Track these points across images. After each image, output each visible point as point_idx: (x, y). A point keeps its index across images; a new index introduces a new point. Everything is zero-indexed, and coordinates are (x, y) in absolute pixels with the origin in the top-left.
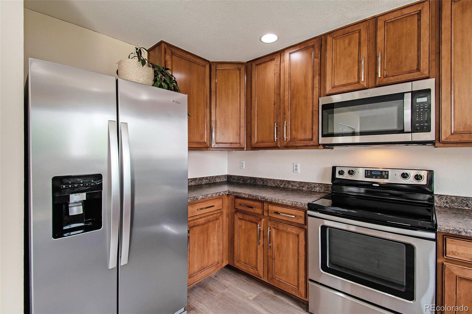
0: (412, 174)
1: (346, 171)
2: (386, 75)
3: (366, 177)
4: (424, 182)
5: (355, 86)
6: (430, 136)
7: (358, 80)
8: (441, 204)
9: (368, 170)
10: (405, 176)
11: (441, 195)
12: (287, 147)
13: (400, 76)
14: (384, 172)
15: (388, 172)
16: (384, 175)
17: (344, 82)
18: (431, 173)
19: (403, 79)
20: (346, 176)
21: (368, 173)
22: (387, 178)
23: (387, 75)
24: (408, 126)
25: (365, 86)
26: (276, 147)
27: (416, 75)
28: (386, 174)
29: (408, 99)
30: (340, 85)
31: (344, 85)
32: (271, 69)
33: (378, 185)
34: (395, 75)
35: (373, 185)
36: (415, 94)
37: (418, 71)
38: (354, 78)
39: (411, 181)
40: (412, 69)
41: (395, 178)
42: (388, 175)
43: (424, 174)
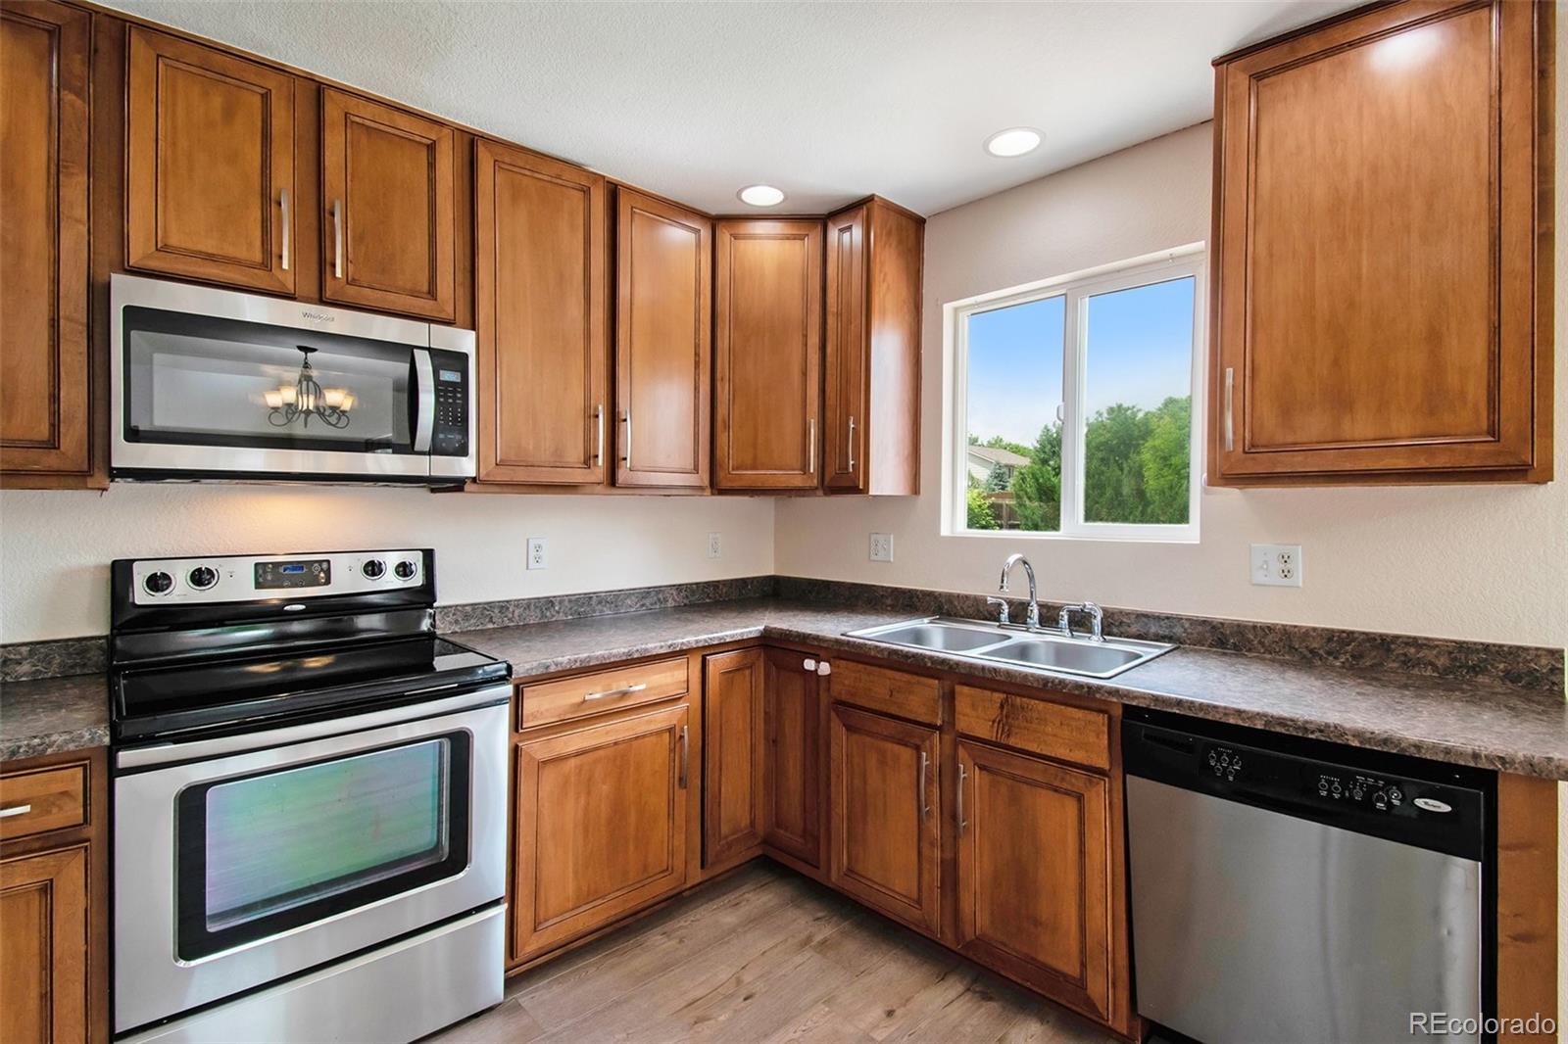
0: (391, 561)
1: (180, 574)
2: (353, 279)
3: (258, 585)
4: (417, 579)
5: (256, 274)
7: (263, 259)
8: (445, 627)
9: (265, 564)
10: (372, 568)
11: (444, 607)
13: (392, 297)
14: (316, 565)
15: (328, 562)
16: (317, 573)
17: (209, 245)
18: (429, 555)
19: (399, 308)
20: (181, 592)
21: (265, 572)
22: (328, 582)
23: (356, 278)
24: (424, 436)
25: (291, 288)
27: (427, 305)
28: (322, 570)
30: (193, 252)
31: (210, 258)
33: (302, 607)
34: (378, 286)
35: (286, 608)
37: (429, 297)
38: (250, 245)
39: (390, 580)
40: (418, 288)
42: (328, 572)
43: (416, 560)
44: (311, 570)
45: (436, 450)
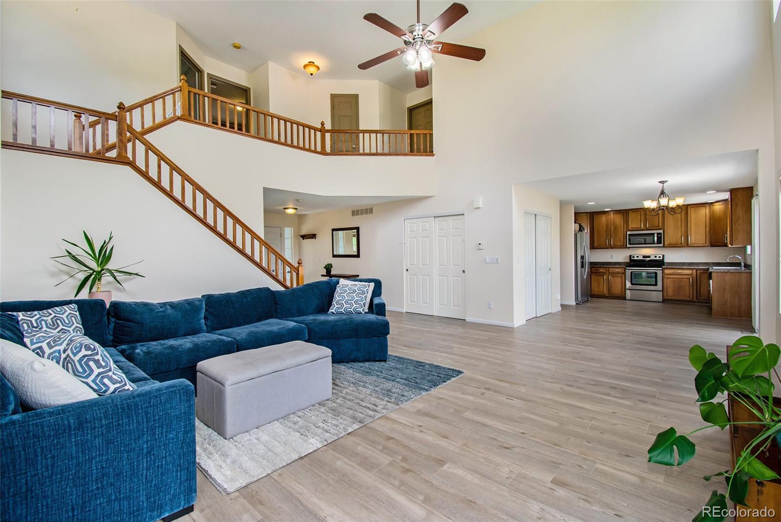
0: (658, 256)
1: (635, 256)
2: (649, 227)
3: (643, 258)
4: (661, 258)
6: (662, 245)
7: (640, 227)
9: (643, 256)
10: (656, 257)
12: (612, 248)
13: (654, 228)
18: (663, 256)
20: (635, 258)
24: (656, 242)
25: (643, 229)
26: (607, 248)
27: (658, 228)
29: (656, 234)
30: (634, 228)
31: (636, 228)
32: (604, 218)
35: (646, 260)
36: (658, 234)
38: (639, 225)
39: (658, 258)
40: (657, 226)
41: (652, 258)
43: (661, 256)
44: (649, 257)
45: (658, 243)
